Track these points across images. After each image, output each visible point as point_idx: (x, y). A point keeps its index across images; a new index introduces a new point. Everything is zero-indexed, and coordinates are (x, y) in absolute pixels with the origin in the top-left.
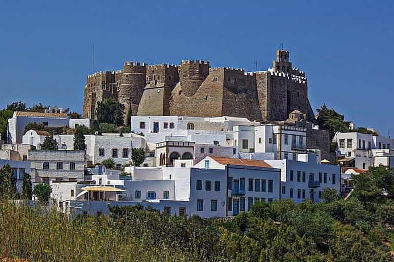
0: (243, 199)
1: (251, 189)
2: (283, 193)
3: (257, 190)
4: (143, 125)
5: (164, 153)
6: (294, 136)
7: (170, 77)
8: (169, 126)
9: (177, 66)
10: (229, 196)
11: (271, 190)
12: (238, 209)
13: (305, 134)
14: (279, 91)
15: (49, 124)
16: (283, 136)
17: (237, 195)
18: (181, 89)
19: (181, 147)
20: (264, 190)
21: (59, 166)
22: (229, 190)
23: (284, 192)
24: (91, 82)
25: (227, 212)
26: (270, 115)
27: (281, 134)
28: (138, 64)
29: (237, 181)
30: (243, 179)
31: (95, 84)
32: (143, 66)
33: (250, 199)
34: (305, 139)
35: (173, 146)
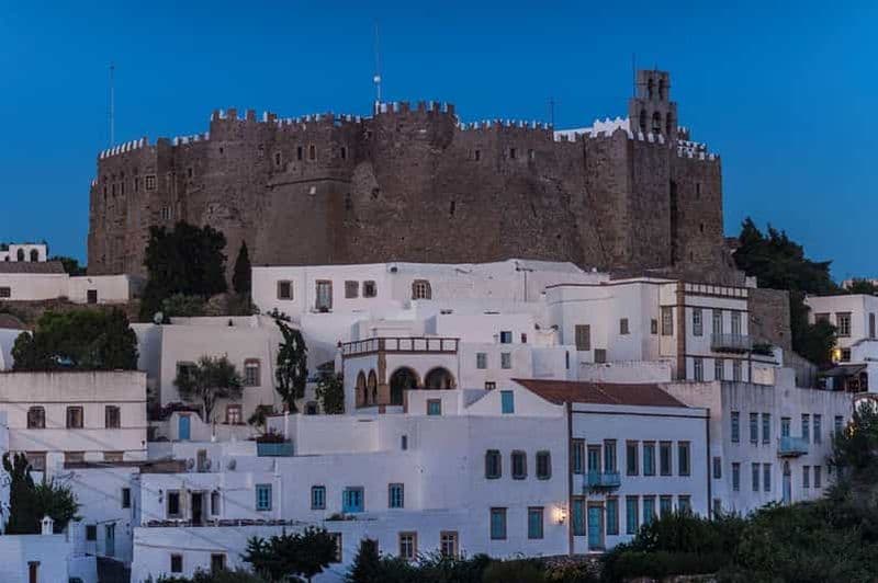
0: (613, 501)
1: (632, 469)
2: (715, 477)
3: (649, 472)
4: (285, 290)
5: (372, 372)
6: (718, 311)
7: (343, 150)
8: (360, 290)
9: (362, 119)
10: (575, 493)
11: (684, 469)
12: (602, 530)
13: (743, 305)
14: (648, 184)
15: (12, 293)
16: (689, 311)
17: (599, 489)
18: (375, 184)
19: (421, 352)
20: (666, 470)
21: (74, 418)
22: (575, 476)
23: (718, 476)
24: (109, 170)
25: (571, 541)
26: (628, 250)
27: (682, 306)
28: (252, 114)
29: (594, 449)
30: (610, 444)
31: (122, 174)
32: (265, 120)
33: (632, 499)
34: (744, 316)
35: (398, 351)
